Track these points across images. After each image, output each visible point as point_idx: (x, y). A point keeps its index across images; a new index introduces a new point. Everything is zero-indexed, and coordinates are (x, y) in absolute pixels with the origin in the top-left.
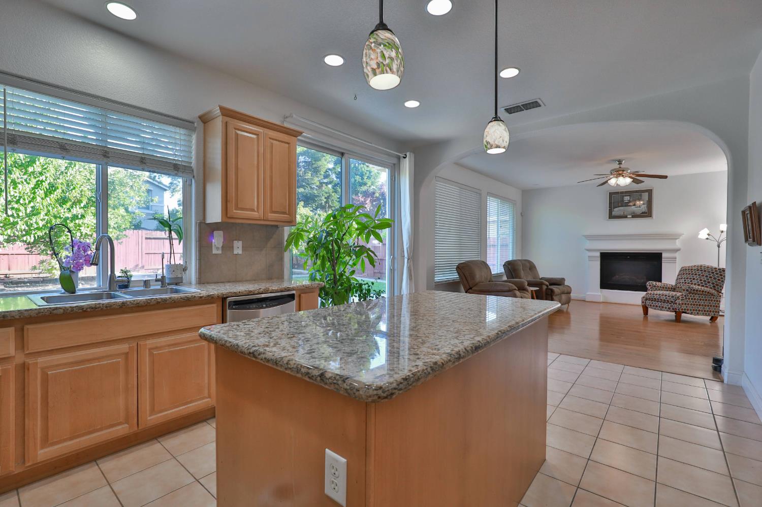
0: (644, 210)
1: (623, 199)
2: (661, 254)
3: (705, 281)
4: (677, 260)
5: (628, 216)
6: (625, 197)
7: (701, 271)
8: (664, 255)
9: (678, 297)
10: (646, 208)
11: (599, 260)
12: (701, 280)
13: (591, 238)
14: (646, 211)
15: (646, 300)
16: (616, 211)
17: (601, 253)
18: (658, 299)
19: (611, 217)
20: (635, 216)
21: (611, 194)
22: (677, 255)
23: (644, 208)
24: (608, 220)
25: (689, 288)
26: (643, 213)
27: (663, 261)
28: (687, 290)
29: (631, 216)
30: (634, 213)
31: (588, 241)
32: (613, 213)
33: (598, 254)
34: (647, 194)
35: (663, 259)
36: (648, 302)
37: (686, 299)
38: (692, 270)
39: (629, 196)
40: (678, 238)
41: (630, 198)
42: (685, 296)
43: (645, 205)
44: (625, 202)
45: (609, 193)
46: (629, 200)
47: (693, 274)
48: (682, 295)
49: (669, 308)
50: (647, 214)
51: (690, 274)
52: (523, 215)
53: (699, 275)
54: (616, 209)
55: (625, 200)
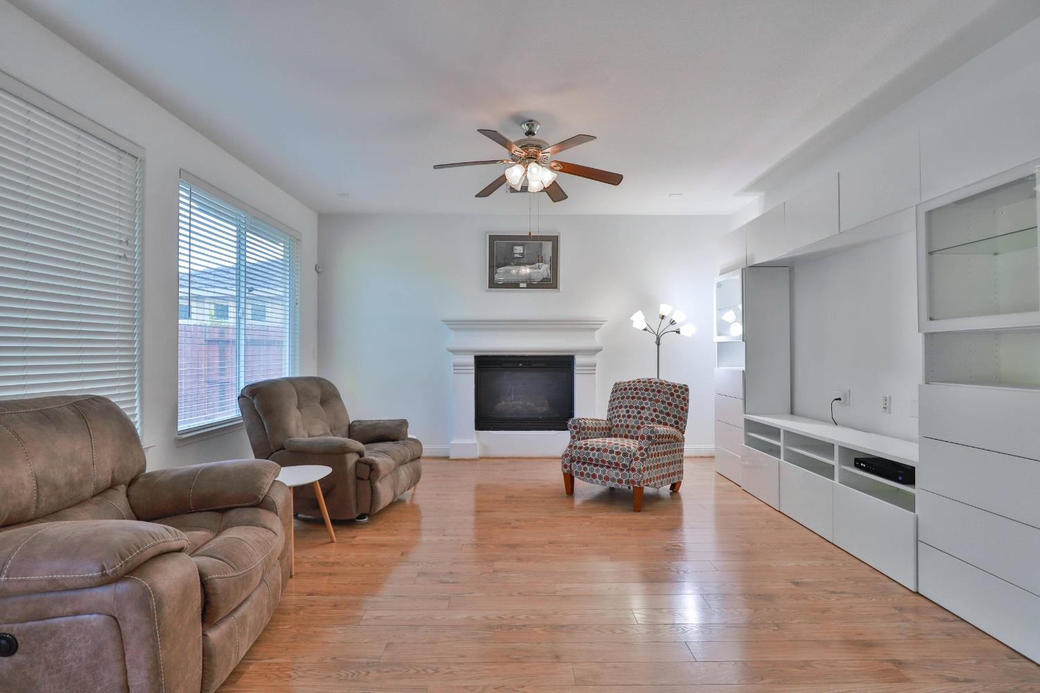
0: (545, 275)
1: (512, 250)
2: (573, 357)
4: (596, 368)
5: (521, 285)
6: (515, 247)
8: (579, 360)
9: (634, 455)
10: (549, 271)
11: (473, 371)
12: (655, 410)
13: (459, 325)
14: (550, 276)
15: (572, 461)
16: (502, 274)
17: (476, 357)
18: (597, 460)
19: (493, 284)
20: (531, 285)
21: (492, 239)
22: (596, 359)
23: (544, 270)
24: (487, 291)
25: (652, 432)
26: (543, 280)
27: (576, 372)
28: (649, 438)
29: (525, 285)
30: (530, 279)
31: (452, 332)
32: (497, 277)
33: (472, 360)
34: (550, 243)
35: (576, 368)
36: (576, 467)
38: (636, 389)
39: (522, 245)
40: (598, 329)
41: (524, 250)
42: (646, 450)
43: (548, 266)
44: (516, 256)
45: (490, 236)
46: (522, 254)
47: (639, 398)
48: (641, 449)
49: (620, 481)
50: (550, 283)
51: (633, 398)
52: (320, 270)
53: (650, 400)
54: (501, 270)
55: (515, 251)
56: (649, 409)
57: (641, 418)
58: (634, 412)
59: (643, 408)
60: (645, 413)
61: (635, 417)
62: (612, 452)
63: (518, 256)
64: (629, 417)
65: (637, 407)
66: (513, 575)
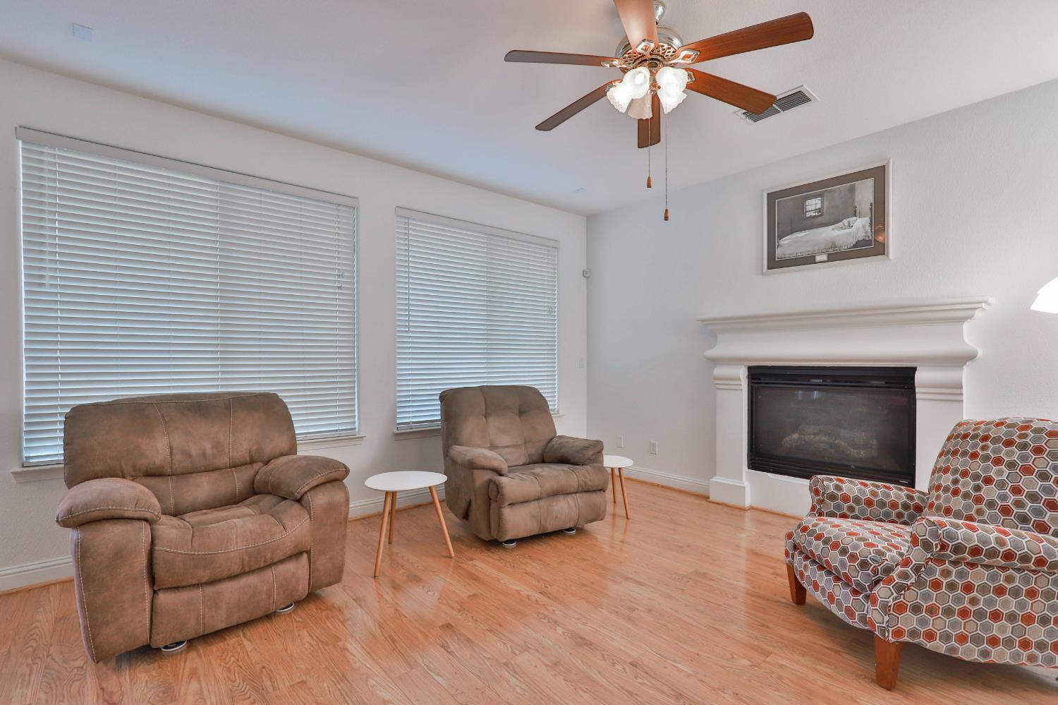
0: (861, 236)
1: (804, 207)
2: (913, 370)
3: (1033, 497)
4: (964, 391)
5: (818, 258)
6: (809, 202)
7: (1024, 447)
8: (919, 377)
9: (888, 570)
10: (868, 229)
13: (722, 324)
14: (871, 235)
16: (790, 245)
17: (750, 368)
19: (774, 263)
20: (837, 255)
21: (772, 197)
22: (965, 375)
23: (859, 226)
24: (766, 275)
25: (935, 535)
26: (858, 244)
27: (918, 396)
28: (927, 546)
29: (824, 257)
30: (834, 246)
32: (779, 252)
33: (742, 373)
34: (869, 183)
35: (917, 390)
37: (920, 584)
38: (985, 438)
39: (821, 195)
40: (971, 317)
41: (822, 203)
42: (917, 569)
43: (866, 220)
44: (808, 215)
45: (768, 194)
46: (820, 210)
47: (986, 458)
48: (906, 563)
49: (850, 612)
50: (872, 247)
51: (974, 456)
52: (587, 275)
53: (1011, 465)
54: (786, 241)
55: (808, 208)
56: (1001, 485)
57: (978, 500)
58: (967, 485)
59: (988, 481)
60: (990, 492)
61: (966, 496)
62: (844, 552)
63: (813, 214)
64: (956, 492)
65: (976, 477)
66: (513, 681)
